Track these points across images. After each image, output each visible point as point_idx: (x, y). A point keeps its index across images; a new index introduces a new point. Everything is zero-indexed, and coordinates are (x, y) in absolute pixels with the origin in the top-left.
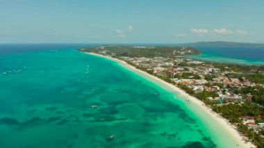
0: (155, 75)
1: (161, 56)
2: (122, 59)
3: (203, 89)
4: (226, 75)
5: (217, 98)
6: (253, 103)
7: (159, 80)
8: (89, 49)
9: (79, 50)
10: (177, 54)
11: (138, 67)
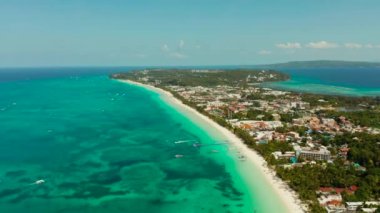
0: (206, 114)
1: (226, 83)
2: (167, 90)
3: (271, 138)
4: (317, 113)
5: (288, 154)
6: (347, 162)
7: (211, 121)
8: (125, 75)
9: (111, 77)
10: (252, 81)
11: (185, 102)
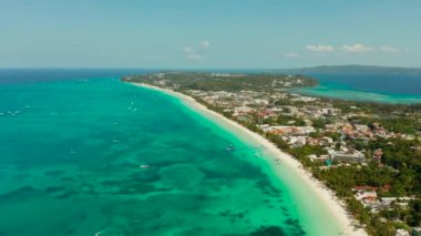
0: (235, 119)
1: (251, 88)
2: (188, 95)
3: (304, 143)
4: (350, 120)
5: (323, 157)
6: (381, 165)
7: (240, 127)
8: (140, 77)
9: (124, 79)
10: (279, 86)
11: (210, 107)
